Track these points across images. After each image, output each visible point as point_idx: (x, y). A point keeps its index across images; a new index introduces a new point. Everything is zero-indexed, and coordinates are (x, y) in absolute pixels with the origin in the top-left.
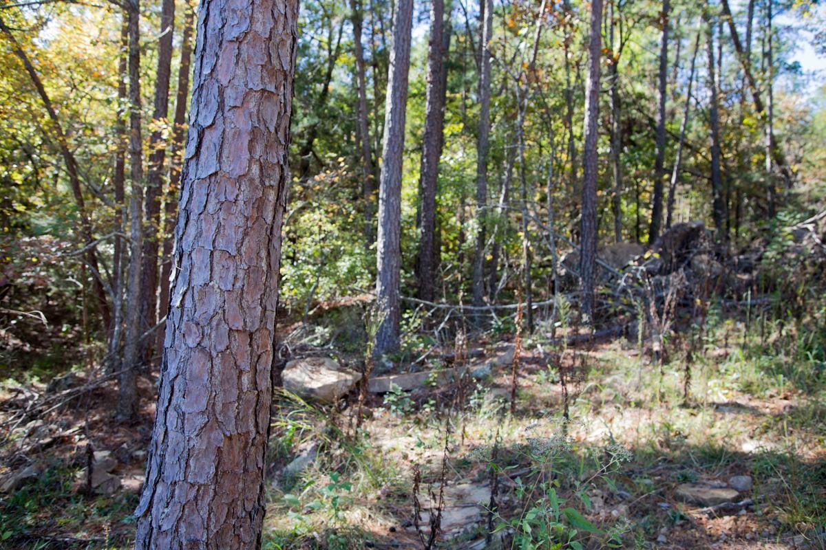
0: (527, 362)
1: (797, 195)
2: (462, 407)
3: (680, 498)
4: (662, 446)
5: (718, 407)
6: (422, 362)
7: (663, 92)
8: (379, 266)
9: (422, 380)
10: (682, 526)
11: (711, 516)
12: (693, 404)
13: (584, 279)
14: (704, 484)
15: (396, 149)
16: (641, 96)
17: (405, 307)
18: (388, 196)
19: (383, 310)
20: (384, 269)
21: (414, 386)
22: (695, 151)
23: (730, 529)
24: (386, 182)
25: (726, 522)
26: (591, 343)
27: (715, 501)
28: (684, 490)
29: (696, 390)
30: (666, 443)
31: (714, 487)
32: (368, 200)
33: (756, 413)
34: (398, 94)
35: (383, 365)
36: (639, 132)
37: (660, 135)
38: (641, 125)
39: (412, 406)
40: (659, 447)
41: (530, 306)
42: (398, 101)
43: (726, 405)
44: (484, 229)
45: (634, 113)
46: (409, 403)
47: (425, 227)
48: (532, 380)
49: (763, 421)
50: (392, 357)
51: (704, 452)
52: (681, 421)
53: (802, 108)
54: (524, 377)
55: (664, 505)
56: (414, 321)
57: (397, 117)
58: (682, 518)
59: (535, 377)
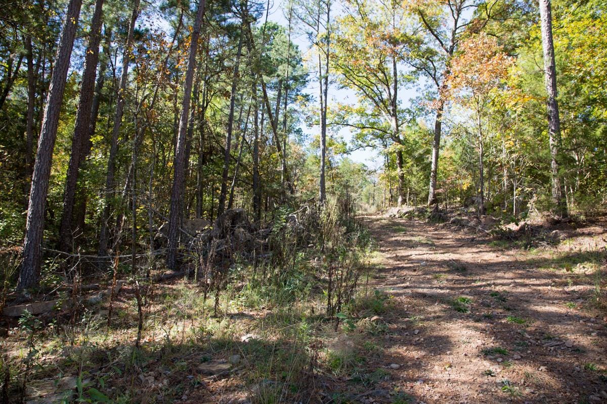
0: (128, 293)
1: (295, 198)
2: (76, 323)
3: (200, 372)
4: (198, 341)
5: (232, 316)
6: (55, 293)
7: (230, 134)
8: (28, 227)
9: (51, 306)
10: (198, 388)
11: (215, 380)
12: (219, 315)
13: (170, 240)
14: (215, 362)
15: (47, 148)
16: (218, 135)
17: (47, 255)
18: (39, 179)
19: (20, 258)
20: (31, 229)
21: (45, 311)
22: (245, 169)
23: (223, 387)
24: (37, 170)
25: (222, 383)
26: (171, 279)
27: (219, 371)
28: (204, 367)
29: (223, 307)
30: (200, 340)
31: (220, 363)
32: (25, 180)
33: (252, 318)
34: (52, 112)
35: (23, 297)
36: (216, 155)
37: (227, 157)
38: (217, 151)
39: (41, 325)
40: (196, 342)
41: (134, 256)
42: (52, 116)
43: (236, 315)
44: (109, 205)
45: (214, 144)
46: (38, 322)
47: (67, 202)
48: (129, 304)
49: (254, 323)
50: (32, 290)
51: (219, 343)
52: (211, 325)
53: (301, 153)
54: (124, 302)
55: (190, 377)
56: (53, 266)
57: (50, 128)
58: (199, 383)
59: (131, 302)
